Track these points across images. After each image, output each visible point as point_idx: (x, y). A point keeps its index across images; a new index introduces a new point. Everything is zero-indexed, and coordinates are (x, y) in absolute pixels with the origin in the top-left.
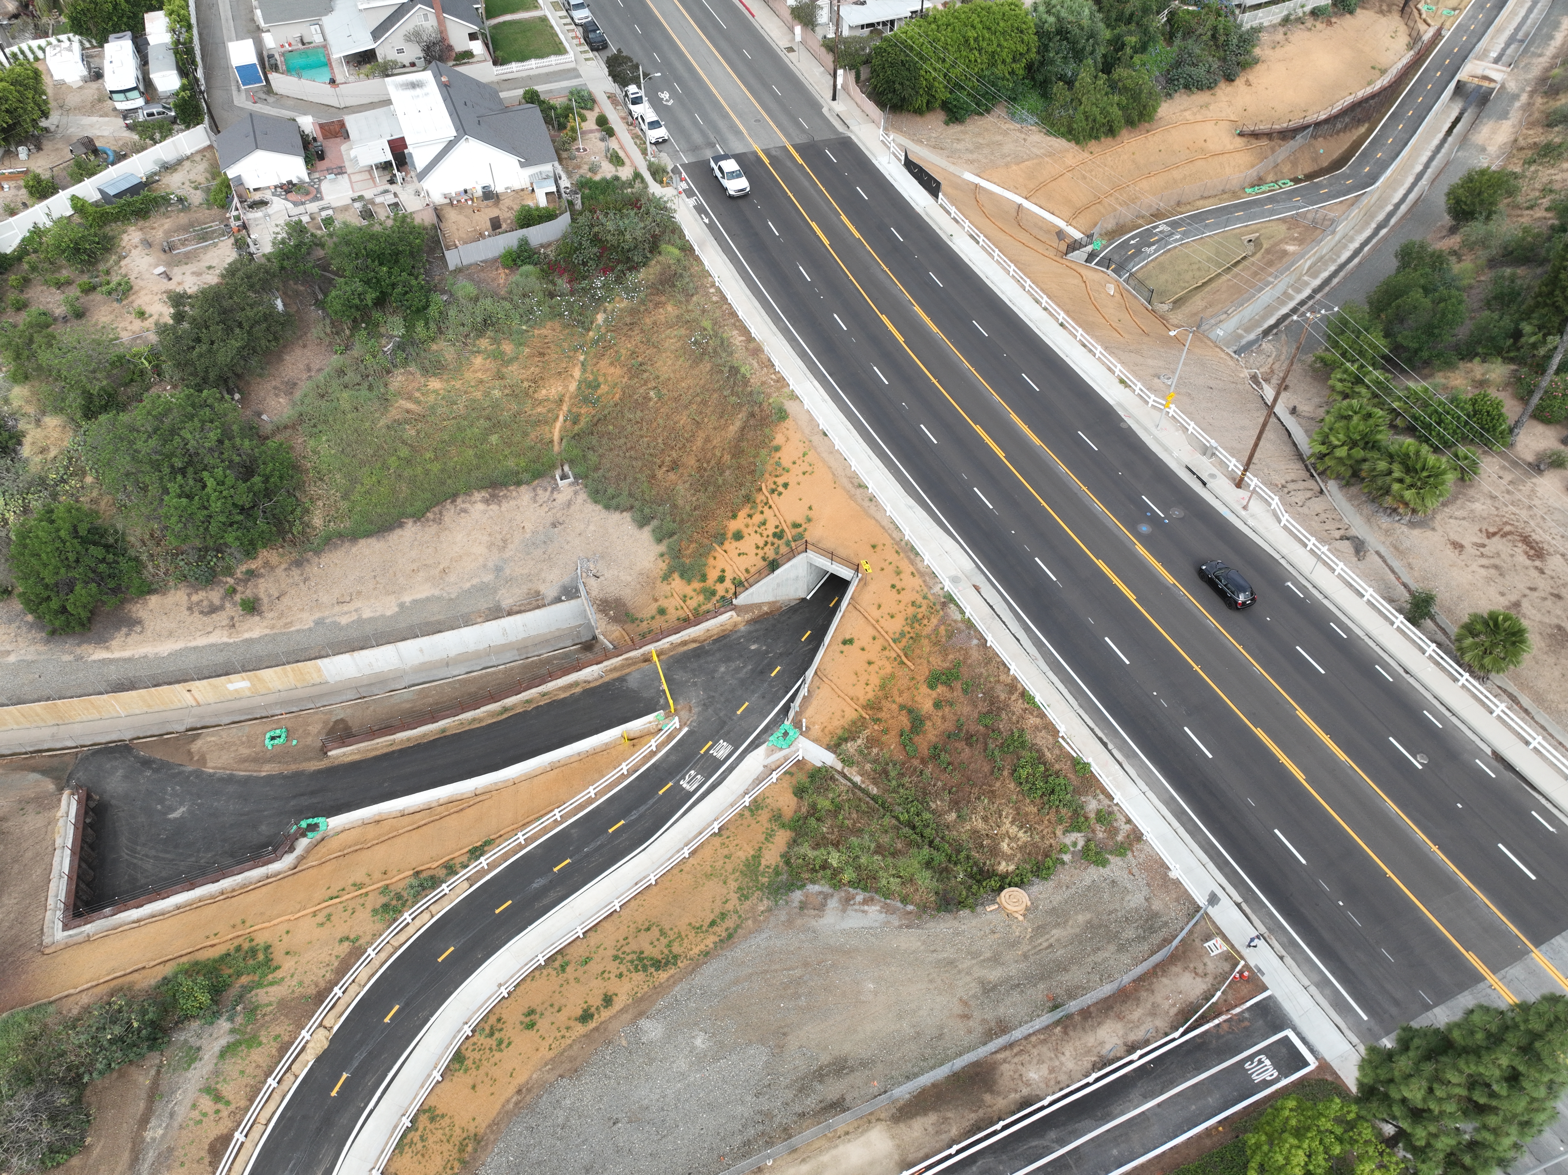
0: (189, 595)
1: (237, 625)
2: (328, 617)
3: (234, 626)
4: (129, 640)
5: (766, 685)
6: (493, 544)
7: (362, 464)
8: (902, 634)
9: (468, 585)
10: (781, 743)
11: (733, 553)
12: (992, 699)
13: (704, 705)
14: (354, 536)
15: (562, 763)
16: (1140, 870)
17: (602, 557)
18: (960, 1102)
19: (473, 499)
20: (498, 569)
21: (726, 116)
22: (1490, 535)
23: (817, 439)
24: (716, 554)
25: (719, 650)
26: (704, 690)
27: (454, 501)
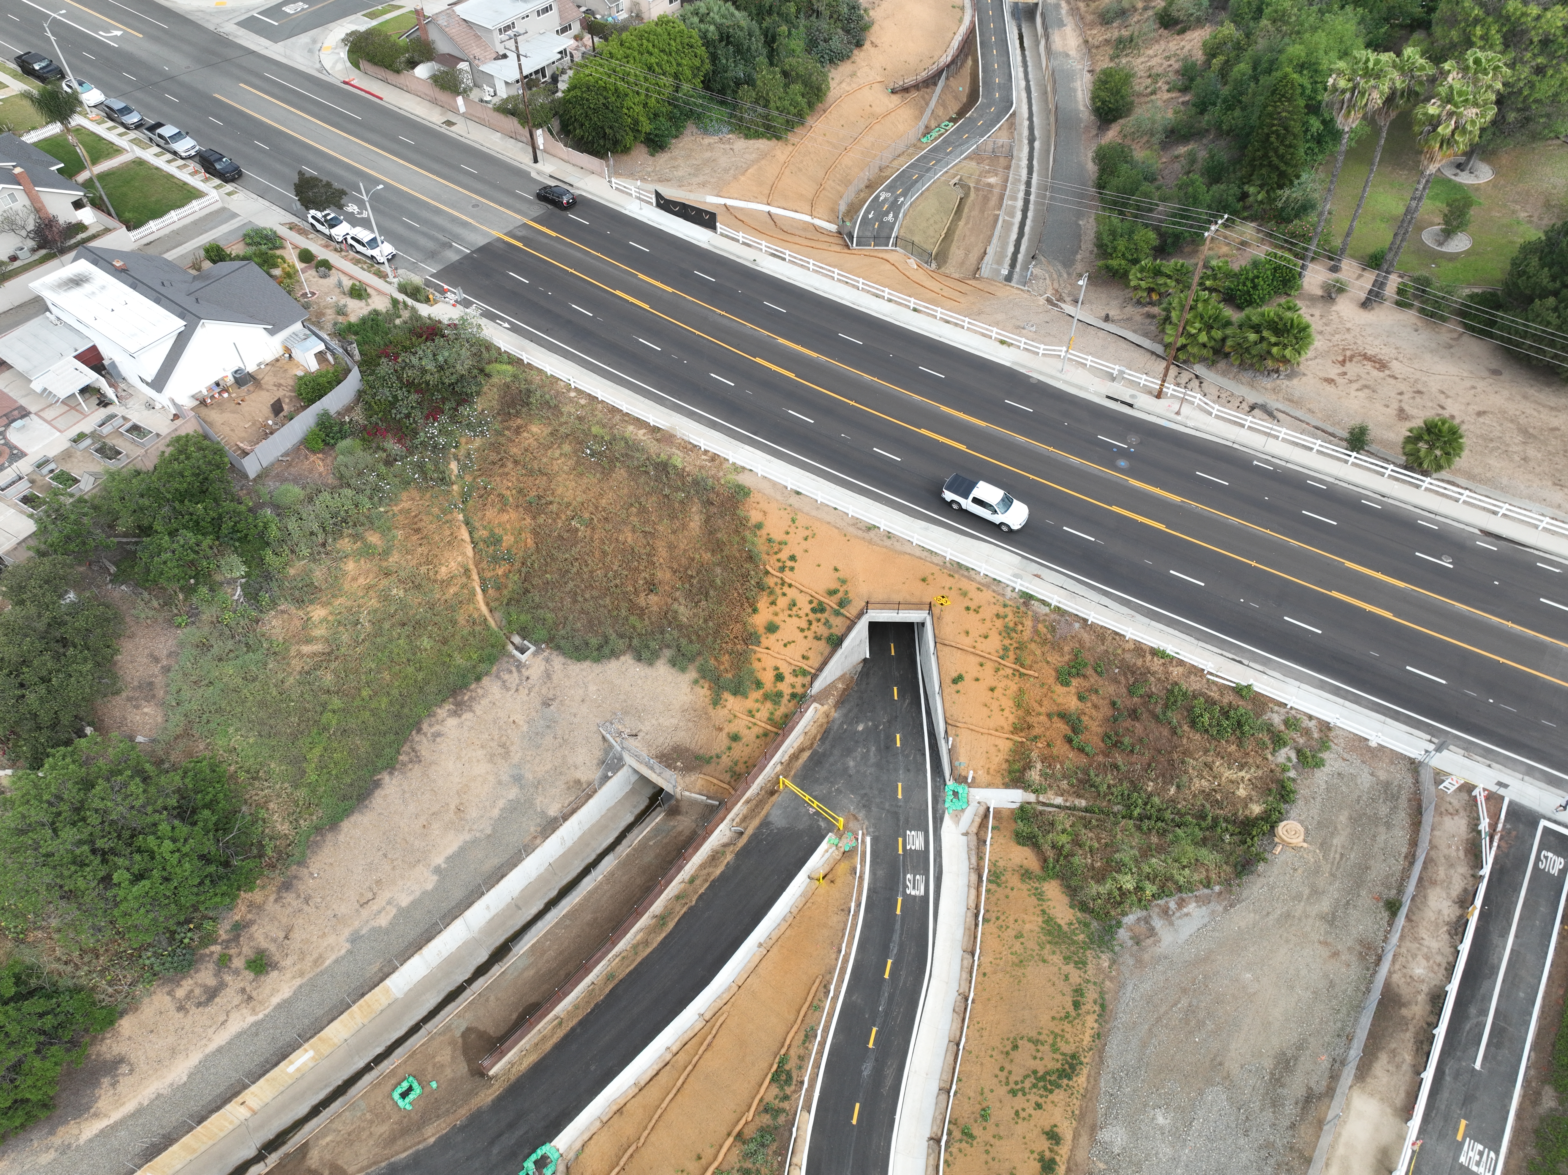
0: (170, 993)
1: (254, 994)
2: (361, 928)
3: (250, 998)
4: (120, 1088)
5: (900, 757)
6: (492, 755)
7: (294, 738)
8: (1006, 649)
9: (496, 812)
10: (958, 805)
11: (777, 647)
12: (1128, 669)
13: (864, 806)
14: (333, 824)
15: (774, 938)
16: (1348, 753)
17: (626, 713)
18: (1391, 1030)
19: (440, 718)
20: (517, 779)
21: (438, 211)
22: (1343, 363)
23: (794, 500)
24: (759, 655)
25: (833, 747)
26: (852, 792)
27: (419, 731)
